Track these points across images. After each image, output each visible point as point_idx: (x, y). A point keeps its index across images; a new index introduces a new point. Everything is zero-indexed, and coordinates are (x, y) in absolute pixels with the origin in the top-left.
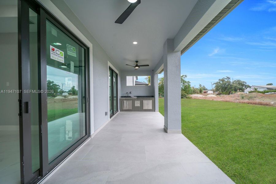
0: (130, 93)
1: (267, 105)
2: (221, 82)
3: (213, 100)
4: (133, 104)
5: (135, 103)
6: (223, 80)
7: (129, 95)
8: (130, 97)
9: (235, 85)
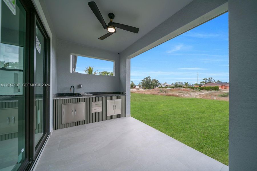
0: (79, 86)
1: (176, 96)
2: (146, 80)
3: (145, 93)
4: (88, 108)
5: (93, 106)
6: (147, 79)
7: (77, 91)
8: (79, 95)
9: (154, 82)
